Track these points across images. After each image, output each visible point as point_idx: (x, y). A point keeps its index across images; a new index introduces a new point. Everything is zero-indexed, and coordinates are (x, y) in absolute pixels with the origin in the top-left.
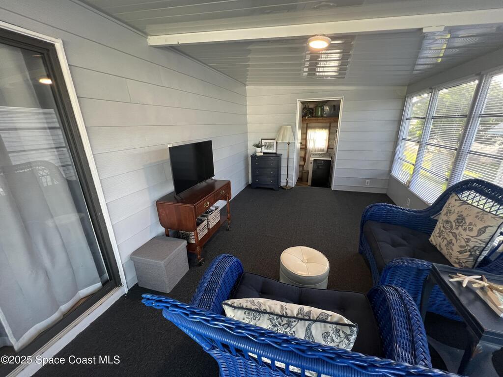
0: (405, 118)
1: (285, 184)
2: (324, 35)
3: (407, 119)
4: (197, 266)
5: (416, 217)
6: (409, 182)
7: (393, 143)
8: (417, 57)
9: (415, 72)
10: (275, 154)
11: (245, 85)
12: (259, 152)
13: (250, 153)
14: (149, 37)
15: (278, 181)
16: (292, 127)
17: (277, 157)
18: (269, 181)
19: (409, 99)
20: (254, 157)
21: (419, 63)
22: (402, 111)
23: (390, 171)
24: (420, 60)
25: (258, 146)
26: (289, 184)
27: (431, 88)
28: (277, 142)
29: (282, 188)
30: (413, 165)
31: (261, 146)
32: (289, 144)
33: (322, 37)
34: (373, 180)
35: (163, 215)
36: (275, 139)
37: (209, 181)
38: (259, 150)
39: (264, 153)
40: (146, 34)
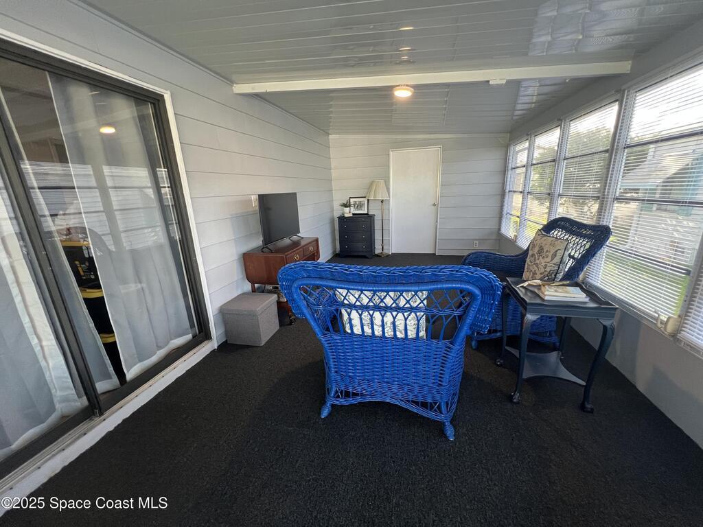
0: (510, 167)
1: (380, 251)
2: (407, 85)
3: (512, 169)
4: (288, 325)
5: (512, 260)
6: (516, 236)
7: (500, 196)
8: (515, 103)
9: (515, 118)
10: (367, 214)
11: (328, 134)
12: (348, 212)
13: (337, 214)
14: (235, 85)
15: (371, 247)
16: (385, 182)
17: (369, 218)
18: (361, 247)
19: (512, 147)
20: (342, 219)
21: (518, 108)
22: (506, 160)
23: (499, 229)
24: (518, 105)
25: (345, 206)
26: (385, 251)
27: (528, 135)
28: (368, 200)
29: (377, 256)
30: (518, 217)
31: (349, 206)
32: (382, 201)
33: (405, 87)
34: (482, 240)
35: (250, 268)
36: (365, 197)
37: (295, 238)
38: (347, 210)
39: (353, 214)
40: (232, 82)
